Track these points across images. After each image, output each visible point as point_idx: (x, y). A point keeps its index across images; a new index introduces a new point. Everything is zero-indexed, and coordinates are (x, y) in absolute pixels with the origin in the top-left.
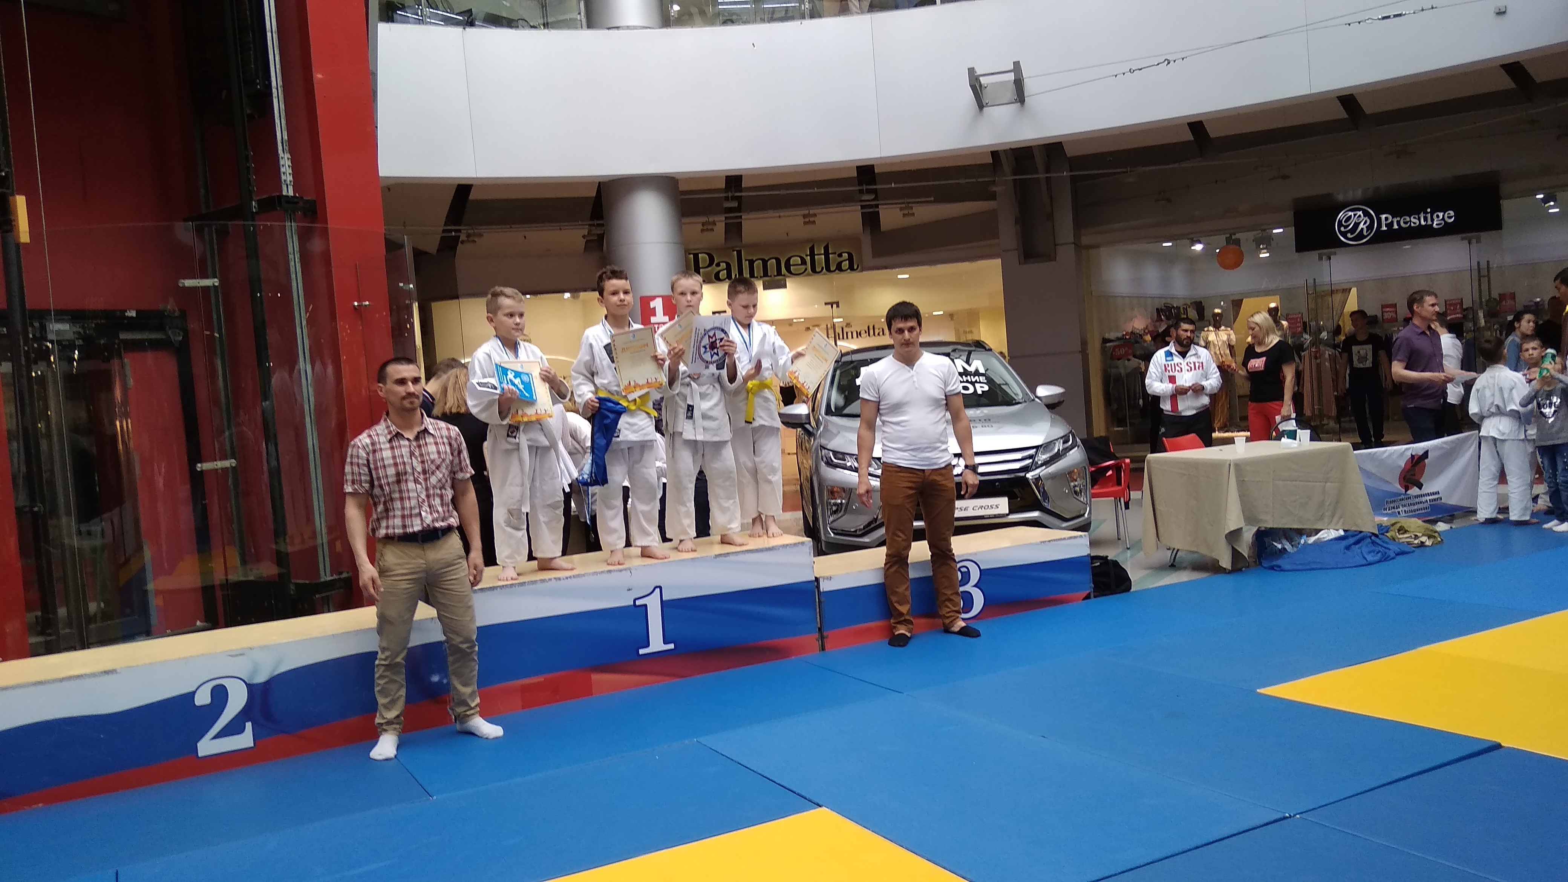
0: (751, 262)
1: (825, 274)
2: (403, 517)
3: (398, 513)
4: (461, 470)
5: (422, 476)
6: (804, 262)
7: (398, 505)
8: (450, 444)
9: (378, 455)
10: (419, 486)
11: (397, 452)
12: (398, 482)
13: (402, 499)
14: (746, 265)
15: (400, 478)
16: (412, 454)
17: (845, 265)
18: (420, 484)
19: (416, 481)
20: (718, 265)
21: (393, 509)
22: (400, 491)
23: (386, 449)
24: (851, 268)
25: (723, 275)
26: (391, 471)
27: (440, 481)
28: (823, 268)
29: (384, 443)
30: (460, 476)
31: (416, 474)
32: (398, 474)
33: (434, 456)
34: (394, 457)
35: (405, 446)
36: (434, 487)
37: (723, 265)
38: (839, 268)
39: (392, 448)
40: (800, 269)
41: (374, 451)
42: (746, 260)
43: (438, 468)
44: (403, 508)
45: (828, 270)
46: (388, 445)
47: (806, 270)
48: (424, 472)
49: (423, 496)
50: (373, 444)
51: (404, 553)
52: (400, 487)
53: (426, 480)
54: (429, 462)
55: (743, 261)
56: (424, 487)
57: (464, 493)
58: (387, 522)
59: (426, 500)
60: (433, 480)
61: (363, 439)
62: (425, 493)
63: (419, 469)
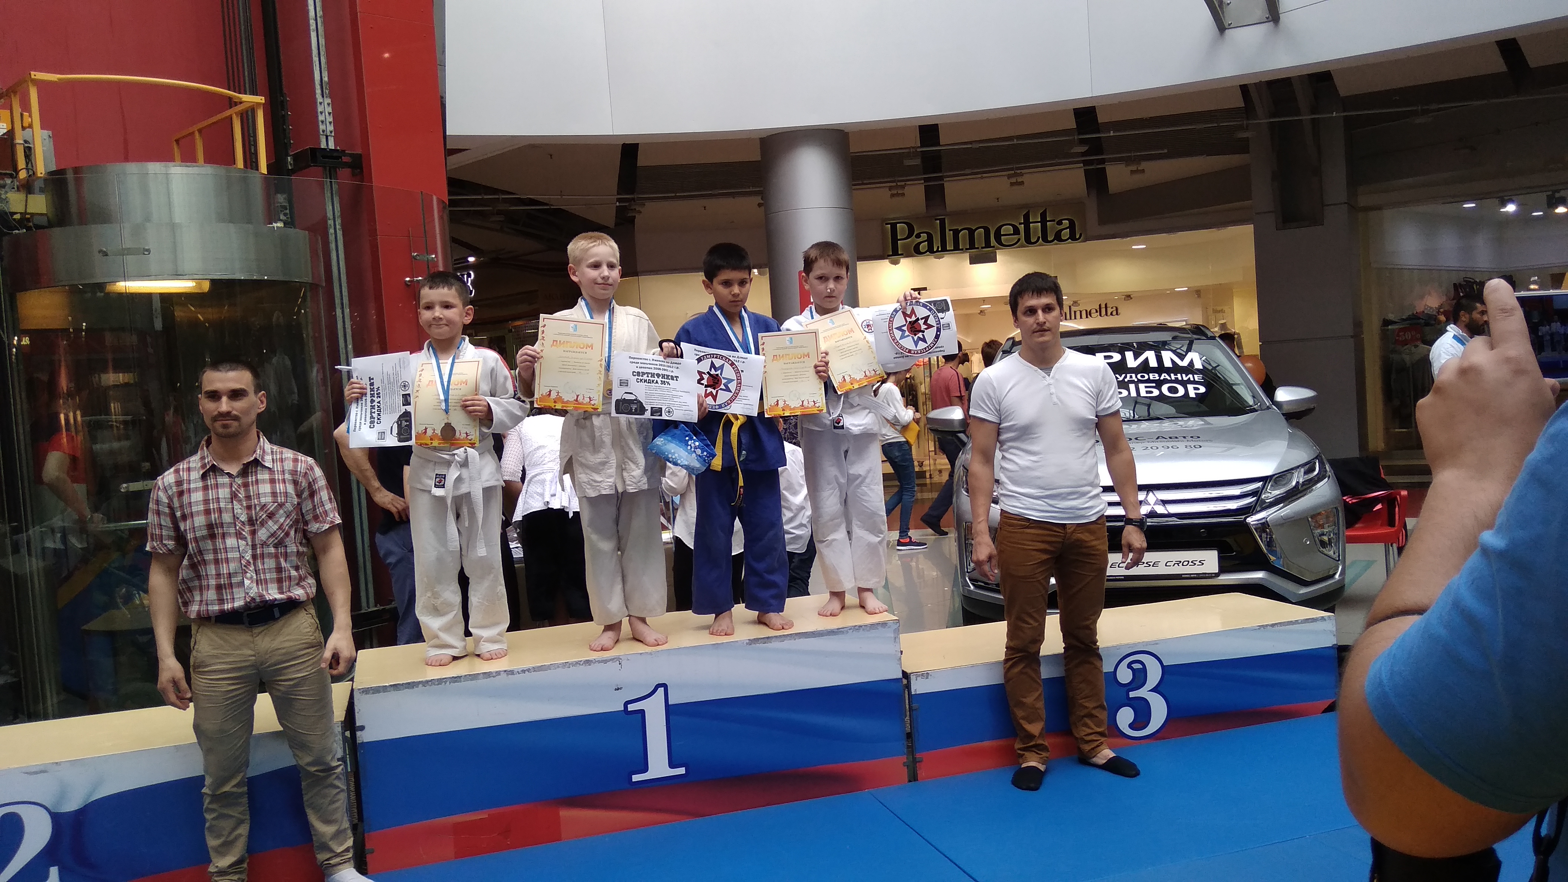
0: (956, 233)
1: (1040, 245)
2: (219, 588)
3: (213, 582)
4: (316, 518)
5: (247, 528)
6: (1016, 231)
7: (212, 570)
8: (295, 483)
9: (185, 497)
10: (242, 543)
11: (211, 494)
12: (212, 536)
13: (217, 562)
14: (949, 235)
15: (213, 531)
16: (234, 496)
17: (1066, 233)
18: (245, 539)
19: (239, 535)
20: (918, 236)
21: (207, 575)
22: (215, 551)
23: (196, 489)
24: (1073, 237)
25: (923, 248)
26: (200, 520)
27: (272, 535)
28: (1039, 238)
29: (195, 481)
30: (314, 527)
31: (239, 525)
32: (210, 526)
33: (267, 499)
34: (206, 501)
35: (223, 485)
36: (264, 544)
37: (924, 236)
38: (1058, 238)
39: (205, 488)
40: (1013, 239)
41: (181, 494)
42: (950, 230)
43: (271, 516)
44: (218, 575)
45: (1045, 240)
46: (200, 484)
47: (1019, 240)
48: (251, 522)
49: (248, 556)
50: (179, 483)
51: (222, 638)
52: (214, 544)
53: (253, 533)
54: (258, 508)
55: (947, 230)
56: (250, 543)
57: (325, 549)
58: (201, 595)
59: (252, 562)
60: (262, 534)
61: (169, 477)
62: (250, 552)
63: (244, 518)
